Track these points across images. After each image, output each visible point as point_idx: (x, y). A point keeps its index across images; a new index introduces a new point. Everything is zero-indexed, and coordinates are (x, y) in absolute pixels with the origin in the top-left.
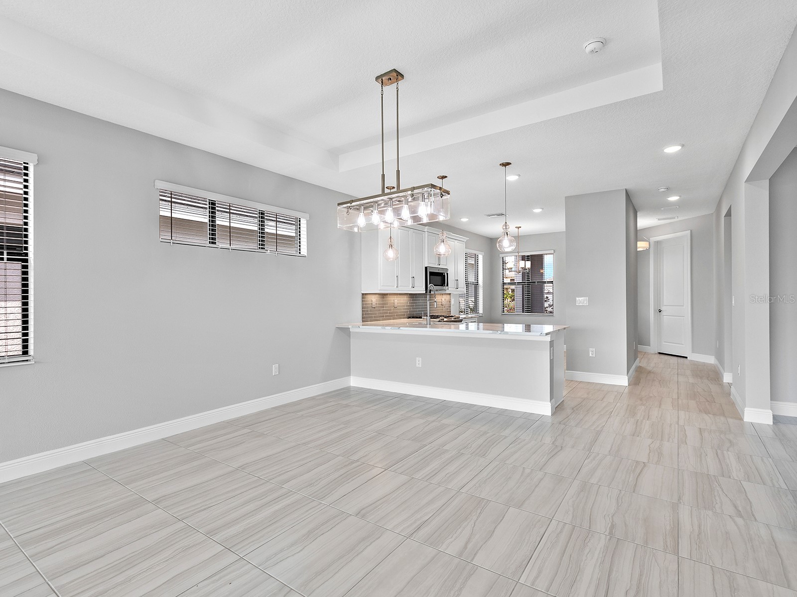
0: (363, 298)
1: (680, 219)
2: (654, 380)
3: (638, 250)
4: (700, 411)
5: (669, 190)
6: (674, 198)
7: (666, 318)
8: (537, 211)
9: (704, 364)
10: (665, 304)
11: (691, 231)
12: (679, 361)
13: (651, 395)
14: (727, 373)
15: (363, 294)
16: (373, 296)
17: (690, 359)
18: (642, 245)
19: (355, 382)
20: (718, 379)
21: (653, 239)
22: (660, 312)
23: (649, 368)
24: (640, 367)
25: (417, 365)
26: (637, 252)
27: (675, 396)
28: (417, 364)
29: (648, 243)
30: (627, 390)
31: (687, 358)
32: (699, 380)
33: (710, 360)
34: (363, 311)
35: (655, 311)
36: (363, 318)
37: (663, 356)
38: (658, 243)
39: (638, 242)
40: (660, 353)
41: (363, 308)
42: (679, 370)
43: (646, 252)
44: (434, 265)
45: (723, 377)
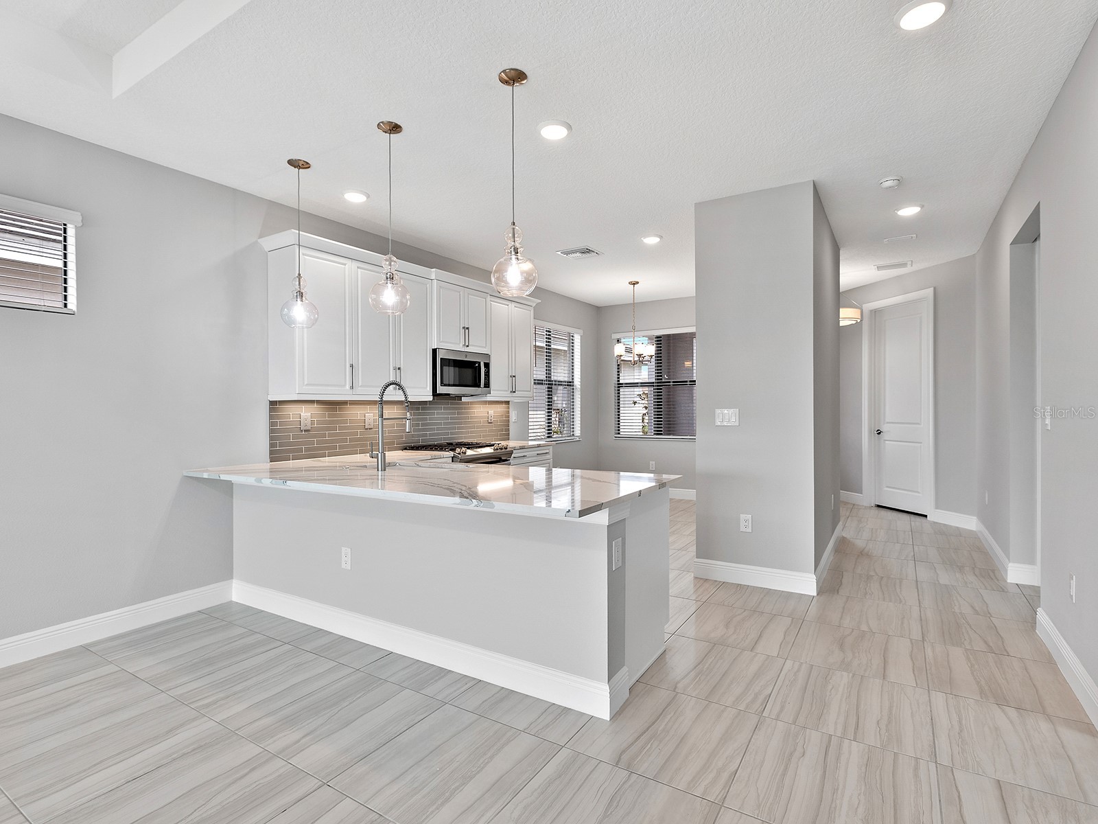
0: (271, 410)
1: (916, 267)
2: (869, 577)
3: (842, 323)
4: (982, 692)
5: (903, 189)
6: (909, 211)
7: (889, 445)
8: (652, 241)
9: (959, 532)
10: (887, 420)
11: (935, 288)
12: (913, 523)
13: (864, 627)
14: (1016, 565)
15: (272, 403)
16: (303, 407)
17: (932, 520)
18: (847, 316)
19: (239, 592)
20: (993, 571)
21: (869, 306)
22: (879, 433)
23: (860, 543)
24: (844, 538)
25: (344, 566)
26: (839, 330)
27: (916, 634)
28: (343, 563)
29: (859, 311)
30: (813, 610)
31: (926, 516)
32: (957, 575)
33: (969, 523)
34: (271, 438)
35: (870, 432)
36: (271, 452)
37: (883, 512)
38: (875, 312)
39: (841, 310)
40: (879, 506)
41: (272, 431)
42: (916, 548)
43: (856, 328)
44: (453, 345)
45: (1006, 571)
